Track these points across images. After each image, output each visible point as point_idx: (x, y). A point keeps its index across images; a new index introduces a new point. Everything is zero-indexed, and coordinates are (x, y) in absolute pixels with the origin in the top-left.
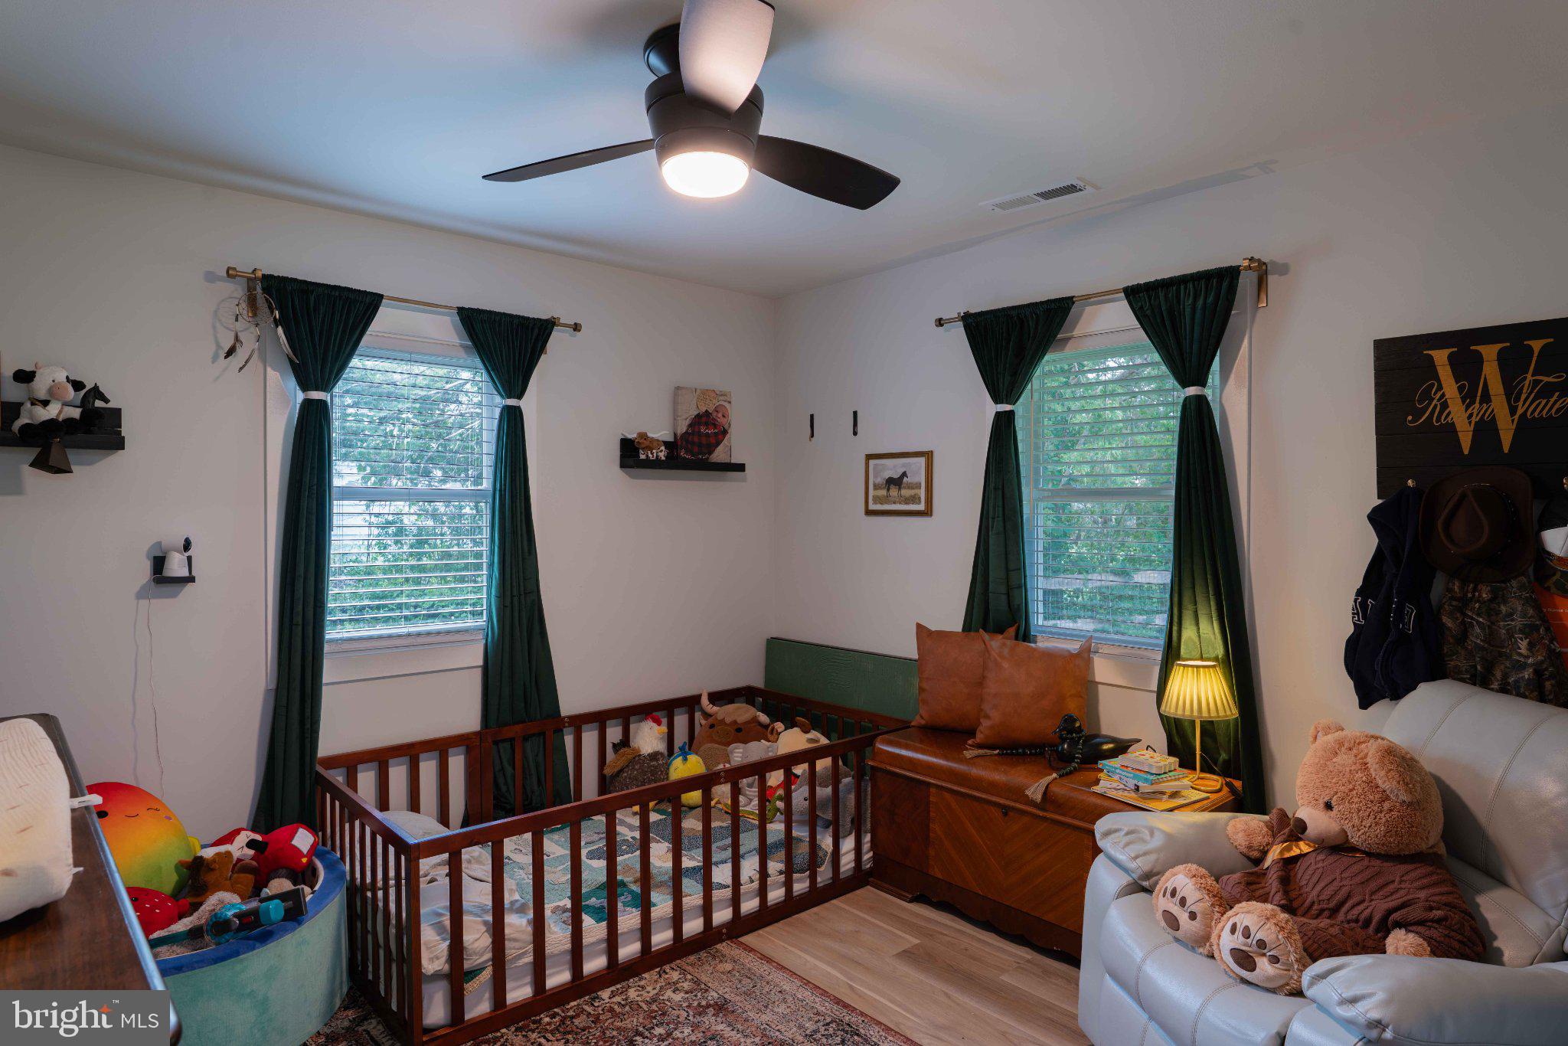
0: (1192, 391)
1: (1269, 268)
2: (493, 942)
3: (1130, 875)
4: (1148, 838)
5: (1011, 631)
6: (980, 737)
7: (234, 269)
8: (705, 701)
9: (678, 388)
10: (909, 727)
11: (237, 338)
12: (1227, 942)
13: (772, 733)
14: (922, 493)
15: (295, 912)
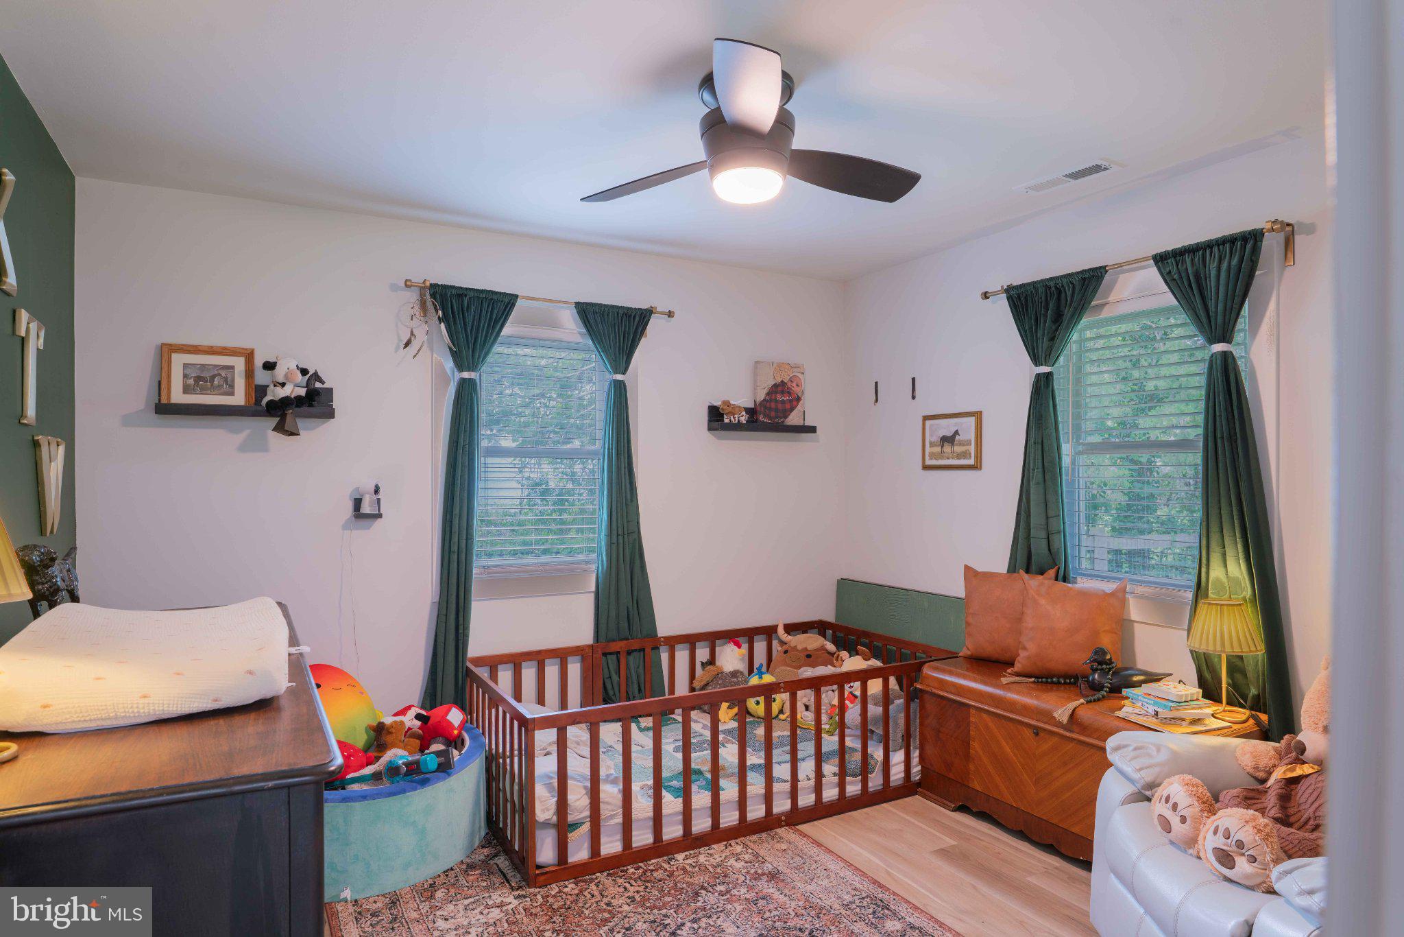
0: (1219, 347)
1: (1295, 228)
2: (591, 803)
3: (1135, 785)
4: (1155, 753)
5: (1052, 573)
6: (1018, 667)
7: (410, 281)
8: (781, 630)
9: (757, 362)
10: (957, 657)
11: (412, 333)
12: (1210, 842)
13: (837, 660)
14: (972, 449)
15: (445, 768)
